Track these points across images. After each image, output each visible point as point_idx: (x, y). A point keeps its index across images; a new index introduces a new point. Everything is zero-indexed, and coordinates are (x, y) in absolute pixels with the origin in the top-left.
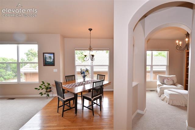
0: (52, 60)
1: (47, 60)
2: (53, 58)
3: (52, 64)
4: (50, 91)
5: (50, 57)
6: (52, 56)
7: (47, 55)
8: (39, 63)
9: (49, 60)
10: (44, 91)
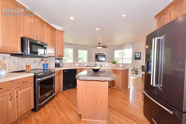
0: (139, 57)
1: (137, 57)
2: (140, 55)
3: (139, 59)
4: (137, 73)
5: (138, 55)
6: (139, 54)
7: (137, 54)
8: (132, 58)
9: (138, 57)
10: (134, 72)
